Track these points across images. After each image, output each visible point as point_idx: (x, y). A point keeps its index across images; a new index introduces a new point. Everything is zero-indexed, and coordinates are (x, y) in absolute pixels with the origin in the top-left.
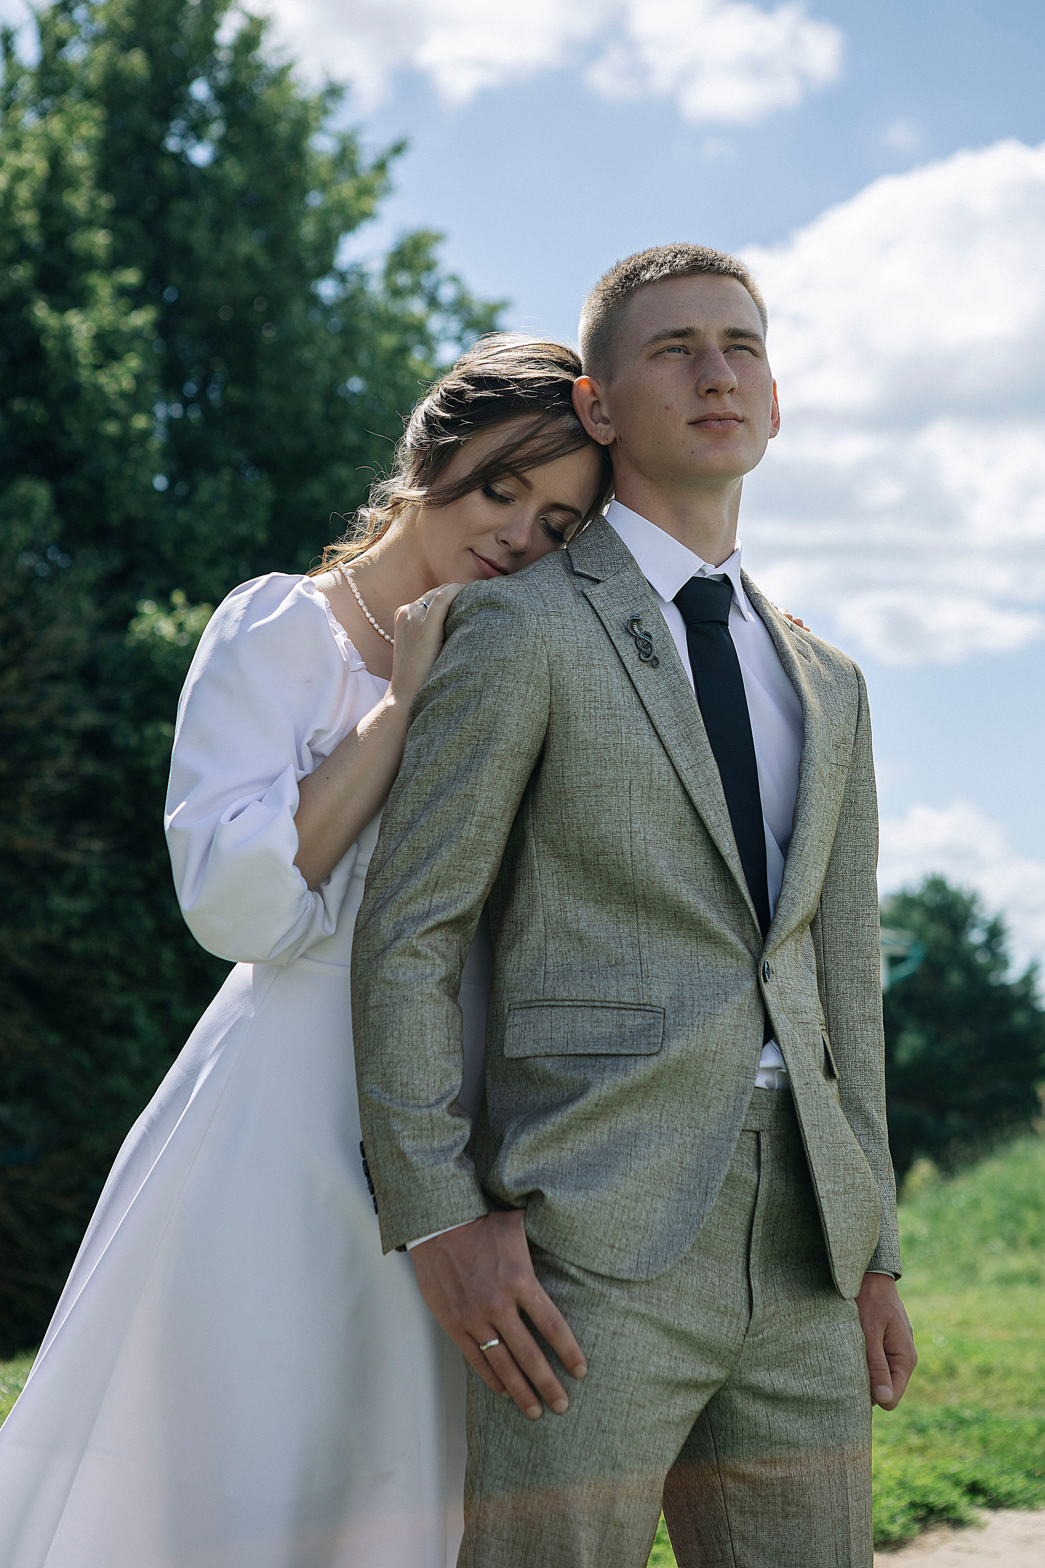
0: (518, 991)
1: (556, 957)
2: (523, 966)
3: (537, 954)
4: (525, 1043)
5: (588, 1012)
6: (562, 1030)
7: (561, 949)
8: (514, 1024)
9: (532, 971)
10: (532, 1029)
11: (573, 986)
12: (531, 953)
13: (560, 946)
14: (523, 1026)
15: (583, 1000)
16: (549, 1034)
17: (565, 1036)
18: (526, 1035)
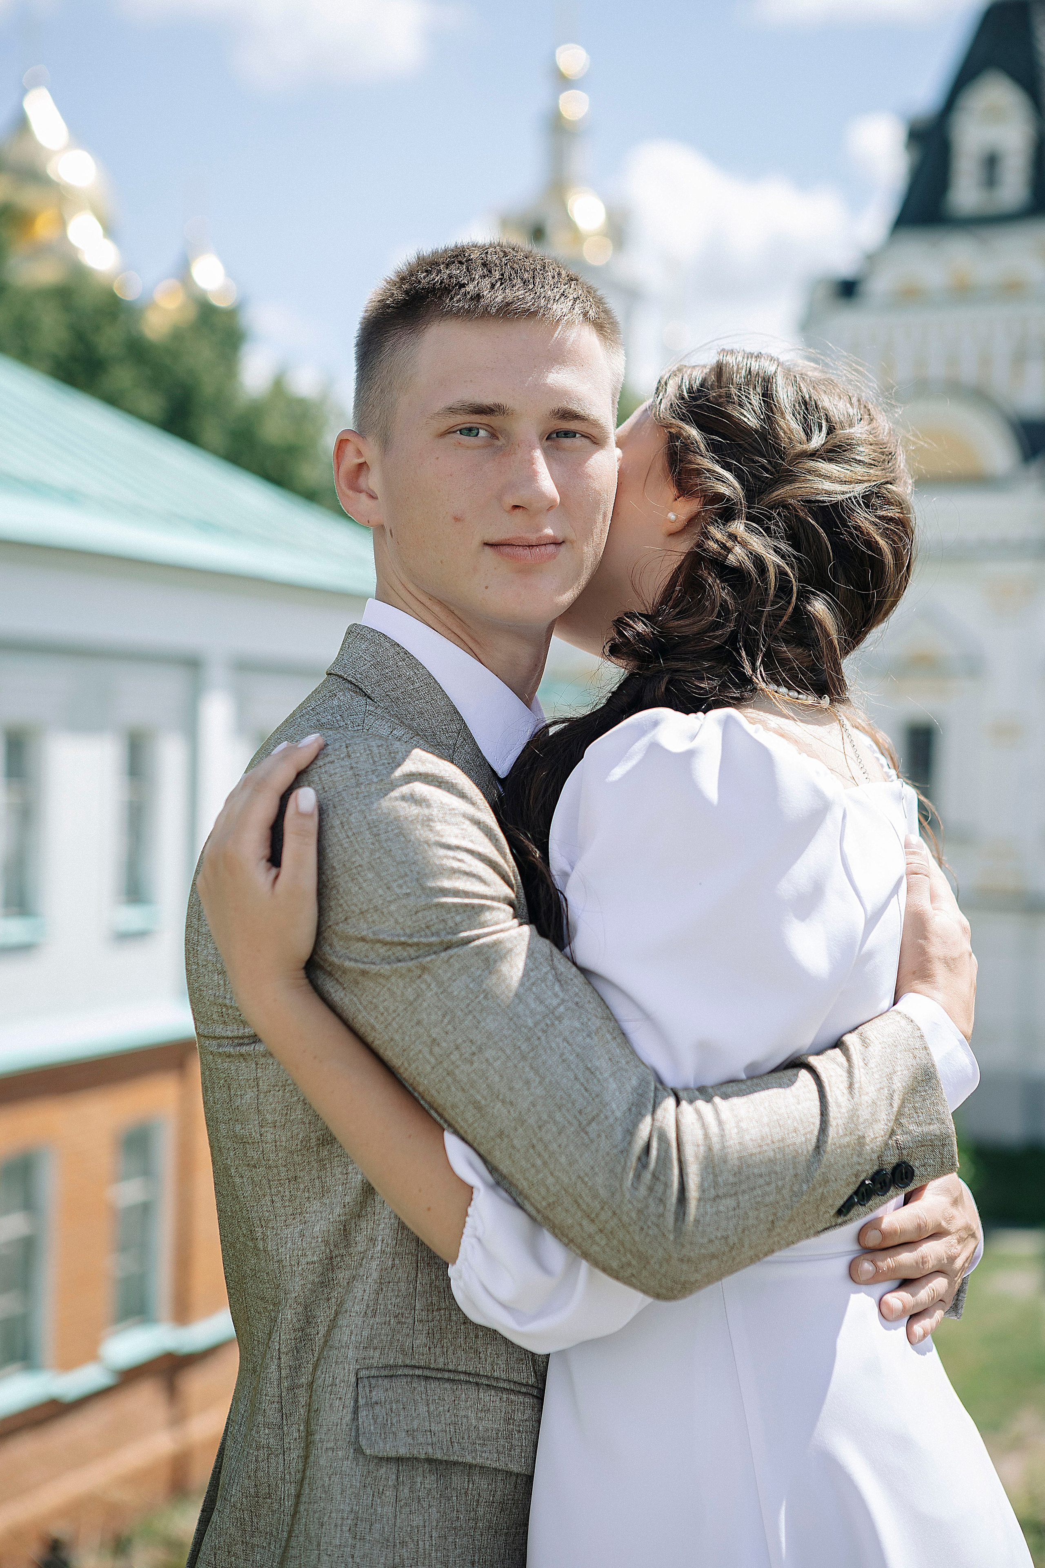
0: (375, 1349)
1: (431, 1296)
2: (382, 1307)
3: (403, 1288)
4: (394, 1433)
5: (472, 1393)
6: (443, 1418)
7: (437, 1283)
8: (373, 1400)
9: (396, 1316)
10: (402, 1412)
11: (453, 1347)
12: (396, 1288)
13: (437, 1277)
14: (388, 1407)
15: (465, 1373)
16: (427, 1424)
17: (448, 1429)
18: (394, 1421)
